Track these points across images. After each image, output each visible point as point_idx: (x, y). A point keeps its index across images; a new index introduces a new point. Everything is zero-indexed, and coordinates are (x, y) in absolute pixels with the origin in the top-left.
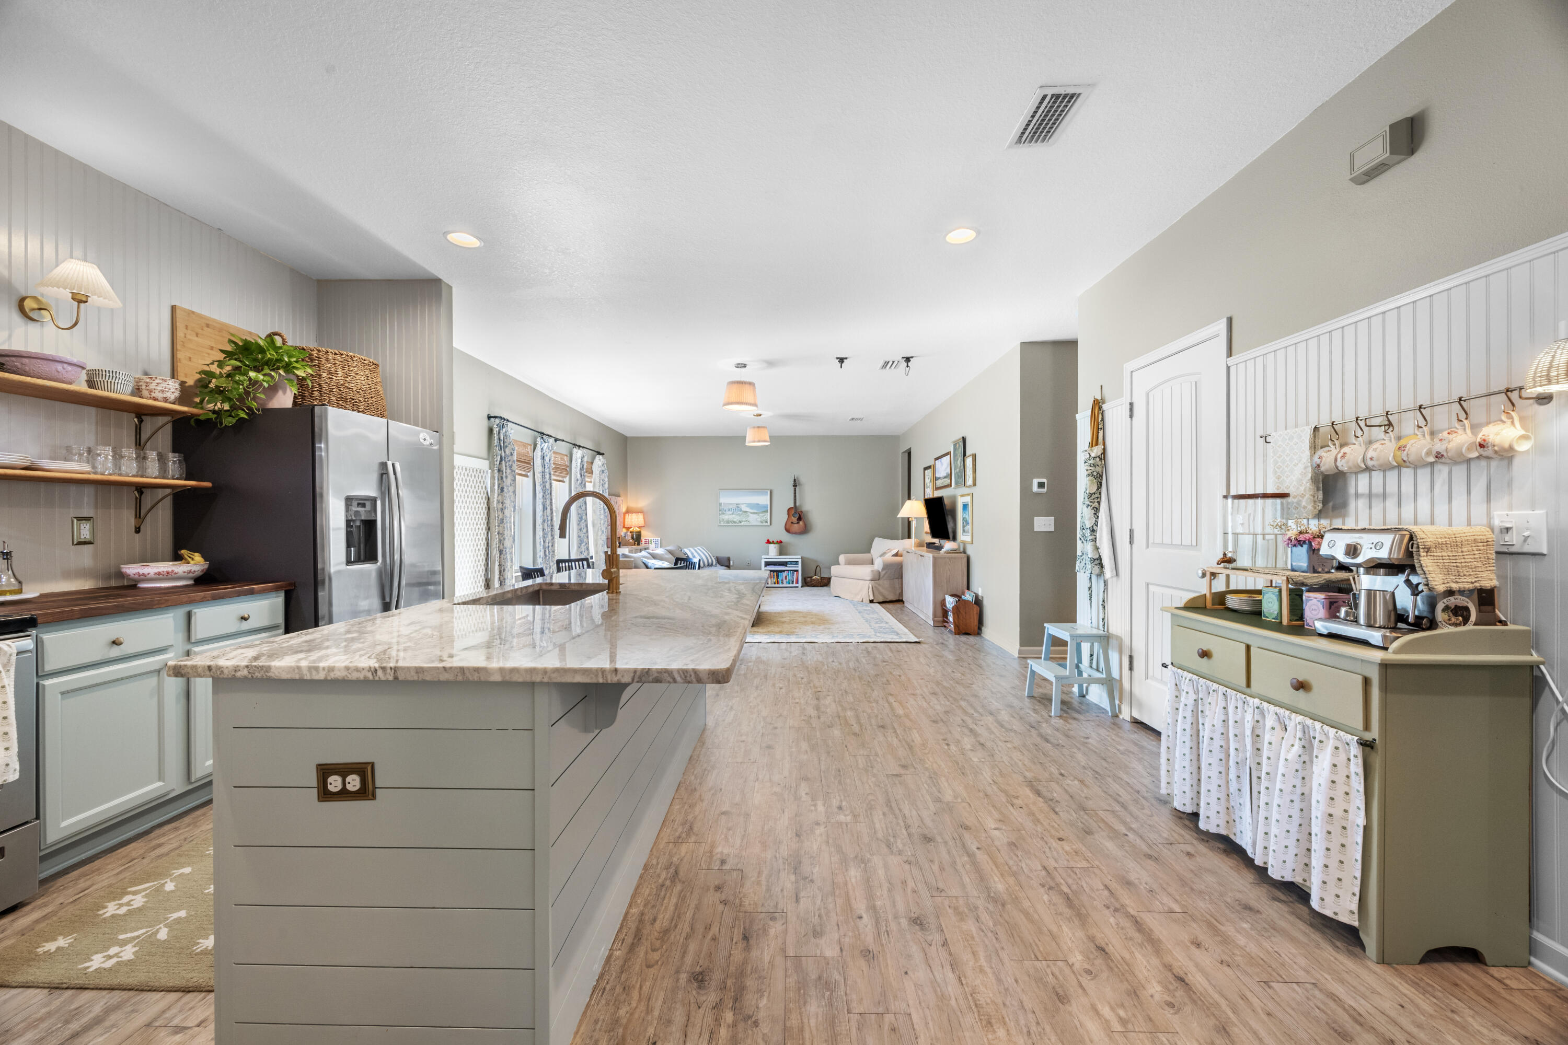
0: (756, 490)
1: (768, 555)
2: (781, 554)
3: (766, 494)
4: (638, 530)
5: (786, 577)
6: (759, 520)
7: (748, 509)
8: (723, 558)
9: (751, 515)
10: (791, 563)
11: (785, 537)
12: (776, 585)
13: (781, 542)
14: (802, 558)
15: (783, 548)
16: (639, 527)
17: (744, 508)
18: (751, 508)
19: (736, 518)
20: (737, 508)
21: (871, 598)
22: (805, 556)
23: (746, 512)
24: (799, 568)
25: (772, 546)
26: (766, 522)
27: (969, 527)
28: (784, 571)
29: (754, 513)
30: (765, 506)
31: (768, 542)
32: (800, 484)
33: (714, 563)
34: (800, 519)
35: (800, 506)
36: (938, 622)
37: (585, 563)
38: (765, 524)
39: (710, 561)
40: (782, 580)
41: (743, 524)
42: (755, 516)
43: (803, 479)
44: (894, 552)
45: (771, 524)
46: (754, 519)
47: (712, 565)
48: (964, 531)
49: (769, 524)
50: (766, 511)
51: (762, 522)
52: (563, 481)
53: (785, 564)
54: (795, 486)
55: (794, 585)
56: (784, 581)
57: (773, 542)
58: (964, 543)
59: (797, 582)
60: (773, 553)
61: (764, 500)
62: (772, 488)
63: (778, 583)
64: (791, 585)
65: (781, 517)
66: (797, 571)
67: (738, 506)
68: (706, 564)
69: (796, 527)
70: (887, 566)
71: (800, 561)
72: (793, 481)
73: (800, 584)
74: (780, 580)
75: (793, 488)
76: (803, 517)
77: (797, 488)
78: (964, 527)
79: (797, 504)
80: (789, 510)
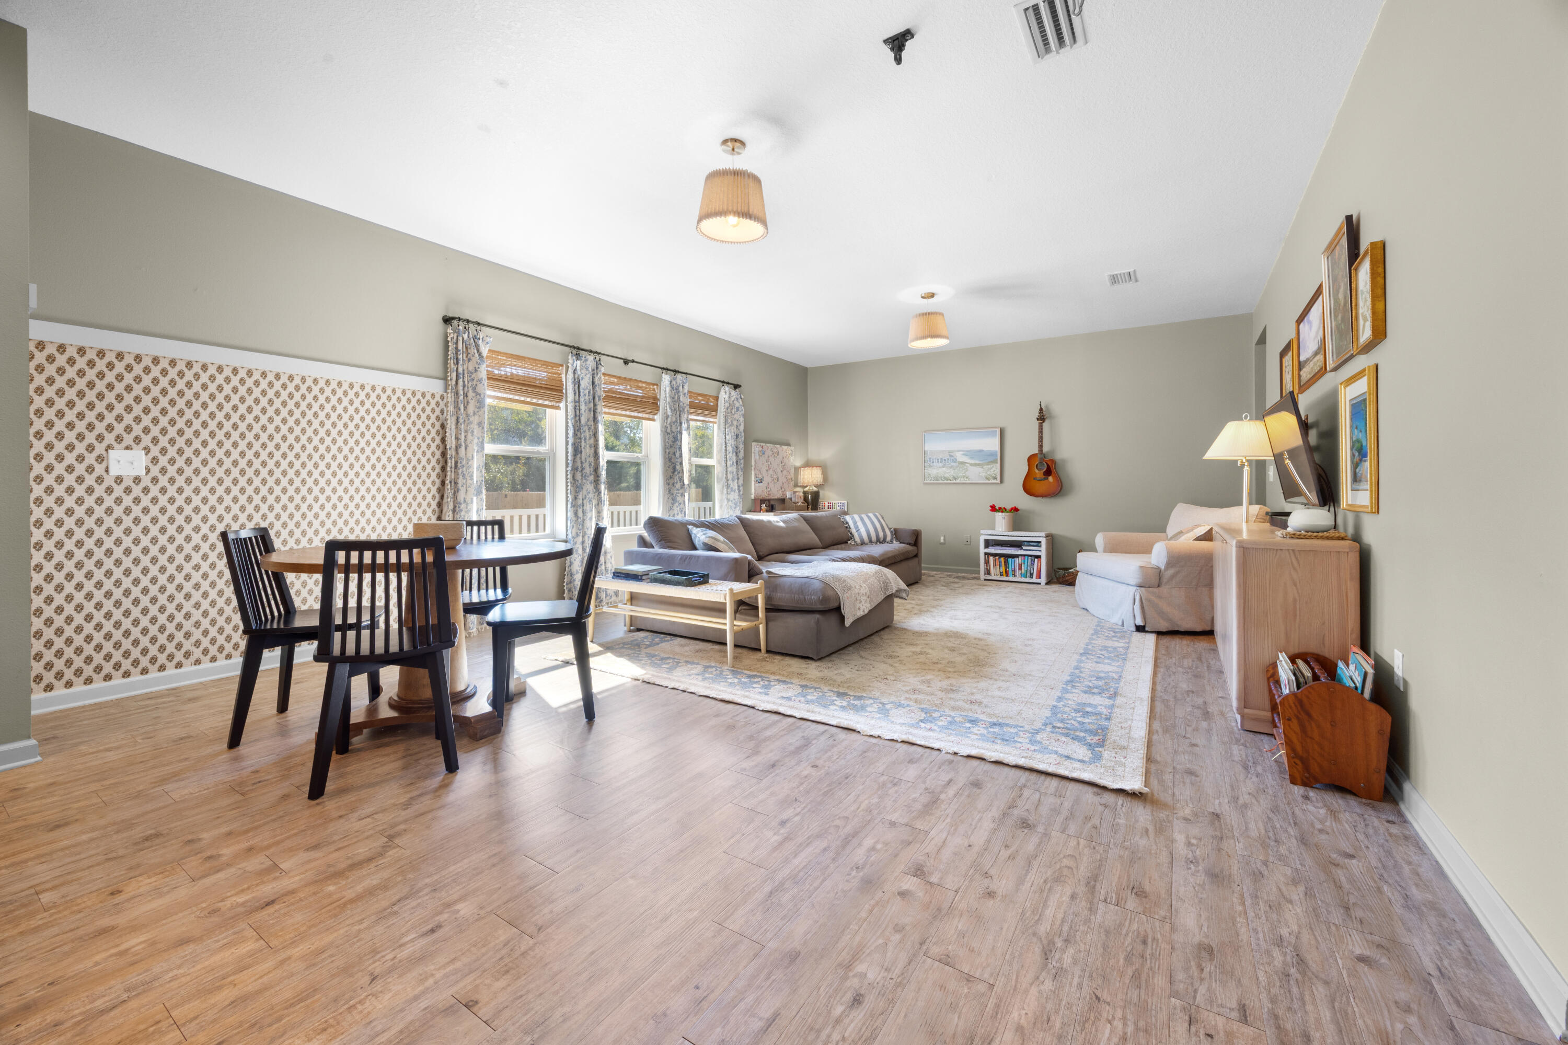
0: (980, 430)
1: (994, 529)
2: (1014, 529)
3: (994, 434)
4: (815, 489)
5: (1020, 566)
6: (983, 474)
7: (965, 459)
8: (905, 531)
9: (972, 468)
10: (1029, 543)
11: (1025, 502)
12: (1004, 578)
13: (1015, 509)
14: (1051, 538)
15: (1018, 518)
16: (816, 486)
17: (961, 458)
18: (972, 458)
19: (948, 472)
20: (949, 459)
21: (1139, 622)
22: (1054, 531)
23: (963, 463)
24: (1043, 551)
25: (999, 516)
26: (995, 478)
27: (1367, 467)
28: (1017, 556)
29: (975, 465)
30: (992, 454)
31: (993, 509)
32: (1051, 417)
33: (889, 538)
34: (1048, 472)
35: (1052, 452)
36: (1257, 719)
37: (496, 527)
38: (992, 481)
39: (881, 535)
40: (1014, 571)
41: (958, 481)
42: (978, 470)
43: (1056, 408)
44: (1201, 531)
45: (1002, 481)
46: (976, 474)
47: (884, 541)
48: (1356, 479)
49: (998, 481)
50: (995, 462)
51: (987, 479)
52: (653, 420)
53: (1018, 545)
54: (1042, 418)
55: (1034, 580)
56: (1018, 573)
57: (1001, 510)
58: (1357, 513)
59: (1039, 576)
60: (1000, 527)
61: (992, 444)
62: (1002, 426)
63: (1007, 575)
64: (1028, 580)
65: (1018, 469)
66: (1039, 557)
67: (951, 455)
68: (874, 538)
69: (1040, 487)
70: (1176, 560)
71: (1043, 541)
72: (1038, 411)
73: (1043, 580)
74: (1010, 569)
75: (1036, 424)
76: (1053, 470)
77: (1046, 425)
78: (1355, 466)
79: (1046, 449)
80: (1031, 459)
